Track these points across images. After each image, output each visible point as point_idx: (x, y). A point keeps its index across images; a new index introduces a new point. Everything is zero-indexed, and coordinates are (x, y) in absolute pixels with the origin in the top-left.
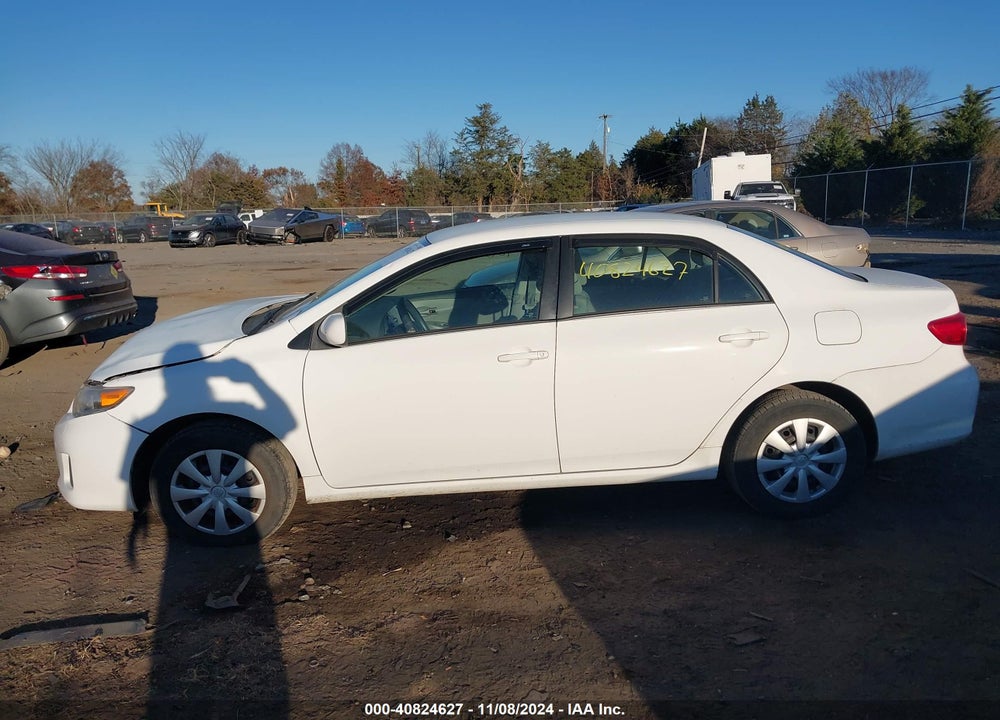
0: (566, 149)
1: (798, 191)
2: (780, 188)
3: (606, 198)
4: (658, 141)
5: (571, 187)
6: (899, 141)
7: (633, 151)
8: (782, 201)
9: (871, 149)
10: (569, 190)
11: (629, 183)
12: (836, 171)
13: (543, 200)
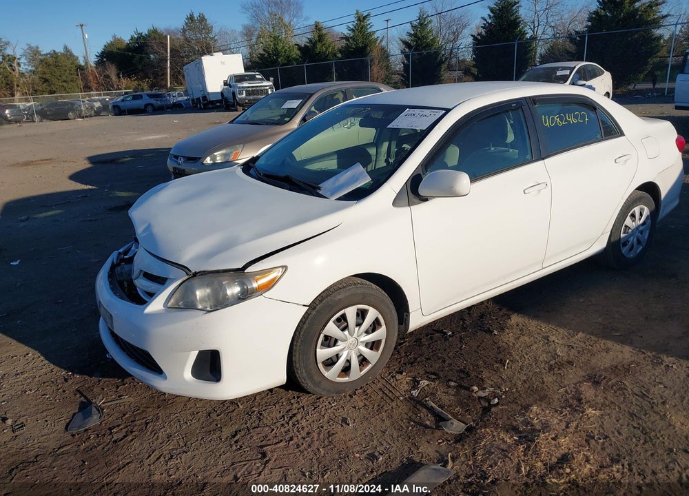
0: (54, 51)
1: (272, 79)
2: (260, 77)
3: (97, 90)
4: (123, 46)
5: (65, 81)
6: (319, 45)
7: (102, 53)
8: (266, 86)
9: (304, 50)
10: (64, 84)
11: (114, 78)
12: (281, 66)
13: (43, 92)
